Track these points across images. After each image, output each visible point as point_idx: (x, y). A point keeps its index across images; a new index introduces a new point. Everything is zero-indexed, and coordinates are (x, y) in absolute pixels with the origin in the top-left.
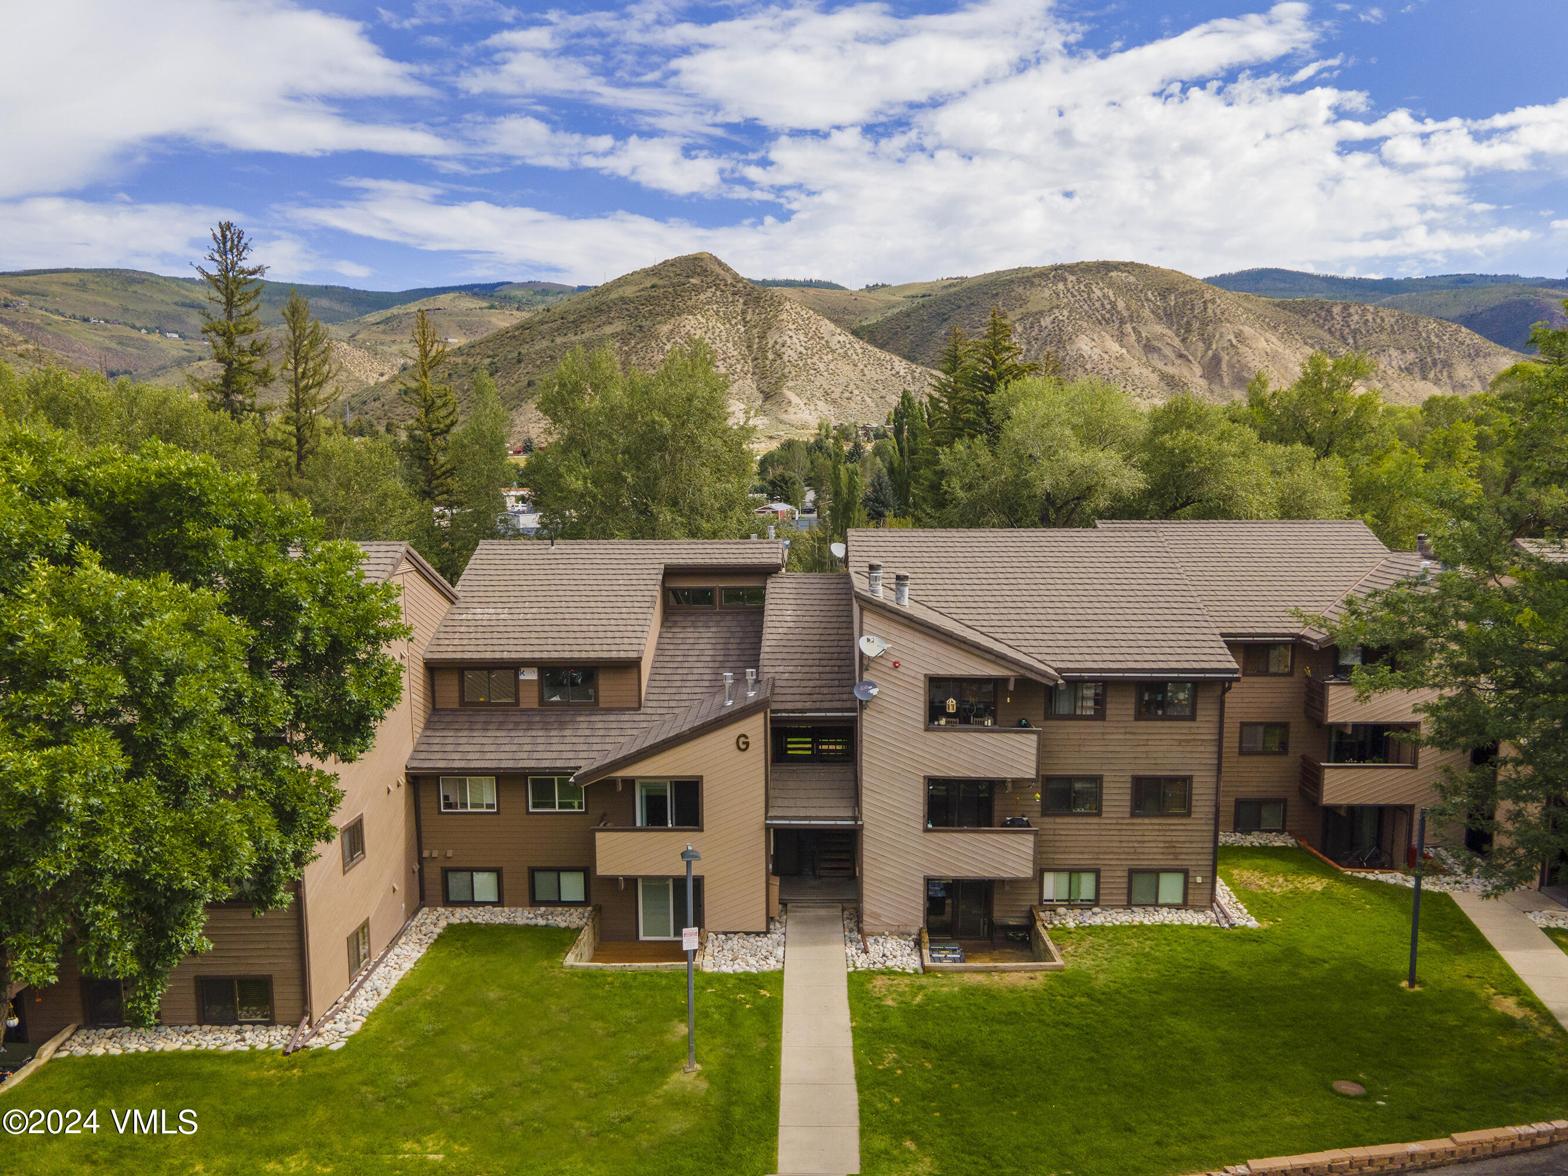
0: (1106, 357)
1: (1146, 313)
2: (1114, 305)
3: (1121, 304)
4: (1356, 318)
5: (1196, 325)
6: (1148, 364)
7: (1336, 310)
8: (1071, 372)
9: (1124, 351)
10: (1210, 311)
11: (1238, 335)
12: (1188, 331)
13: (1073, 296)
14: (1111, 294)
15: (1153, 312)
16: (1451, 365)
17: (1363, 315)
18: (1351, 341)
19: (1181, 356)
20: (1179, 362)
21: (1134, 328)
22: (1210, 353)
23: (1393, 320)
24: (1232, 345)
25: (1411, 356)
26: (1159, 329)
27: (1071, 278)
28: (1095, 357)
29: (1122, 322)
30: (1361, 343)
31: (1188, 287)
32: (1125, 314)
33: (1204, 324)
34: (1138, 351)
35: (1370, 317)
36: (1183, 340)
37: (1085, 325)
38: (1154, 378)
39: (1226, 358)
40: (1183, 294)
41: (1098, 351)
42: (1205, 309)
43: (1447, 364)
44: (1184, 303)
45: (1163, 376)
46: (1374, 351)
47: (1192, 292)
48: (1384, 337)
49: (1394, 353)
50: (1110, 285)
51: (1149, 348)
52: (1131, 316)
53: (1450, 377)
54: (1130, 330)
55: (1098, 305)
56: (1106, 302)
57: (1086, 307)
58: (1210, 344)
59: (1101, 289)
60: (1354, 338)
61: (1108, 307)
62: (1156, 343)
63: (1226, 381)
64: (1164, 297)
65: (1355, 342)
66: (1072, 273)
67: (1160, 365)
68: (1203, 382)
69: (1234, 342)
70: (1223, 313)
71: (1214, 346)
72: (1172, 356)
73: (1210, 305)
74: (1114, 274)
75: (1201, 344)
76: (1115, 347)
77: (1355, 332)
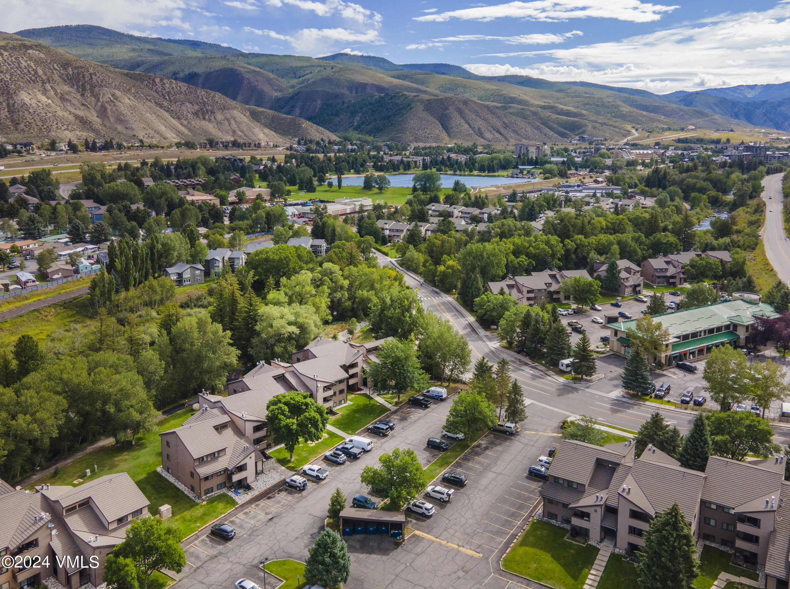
0: (40, 104)
1: (56, 77)
2: (36, 72)
3: (40, 72)
4: (167, 85)
5: (88, 87)
6: (65, 109)
7: (157, 80)
8: (21, 113)
9: (50, 101)
10: (94, 80)
11: (113, 95)
12: (84, 89)
13: (9, 65)
14: (32, 64)
15: (60, 77)
16: (214, 113)
17: (171, 85)
18: (167, 97)
19: (83, 105)
20: (83, 108)
21: (51, 87)
22: (99, 104)
23: (185, 88)
24: (111, 101)
25: (196, 107)
26: (67, 88)
27: (5, 53)
28: (34, 105)
29: (43, 83)
30: (172, 98)
31: (78, 64)
32: (44, 78)
33: (93, 87)
34: (57, 100)
35: (174, 86)
36: (82, 95)
37: (22, 84)
38: (71, 118)
39: (109, 107)
40: (76, 68)
41: (34, 101)
42: (92, 78)
43: (213, 112)
44: (78, 74)
45: (76, 117)
46: (179, 103)
47: (82, 67)
48: (182, 96)
49: (189, 105)
50: (31, 59)
51: (63, 99)
52: (48, 79)
53: (215, 119)
54: (50, 88)
55: (26, 71)
56: (30, 70)
57: (18, 72)
58: (98, 99)
59: (26, 61)
60: (169, 96)
61: (33, 72)
62: (67, 97)
63: (112, 120)
64: (65, 69)
65: (169, 98)
66: (6, 50)
67: (73, 110)
68: (98, 120)
69: (112, 98)
70: (102, 82)
71: (101, 100)
72: (78, 105)
73: (93, 76)
74: (30, 51)
75: (93, 99)
76: (44, 99)
77: (169, 93)
